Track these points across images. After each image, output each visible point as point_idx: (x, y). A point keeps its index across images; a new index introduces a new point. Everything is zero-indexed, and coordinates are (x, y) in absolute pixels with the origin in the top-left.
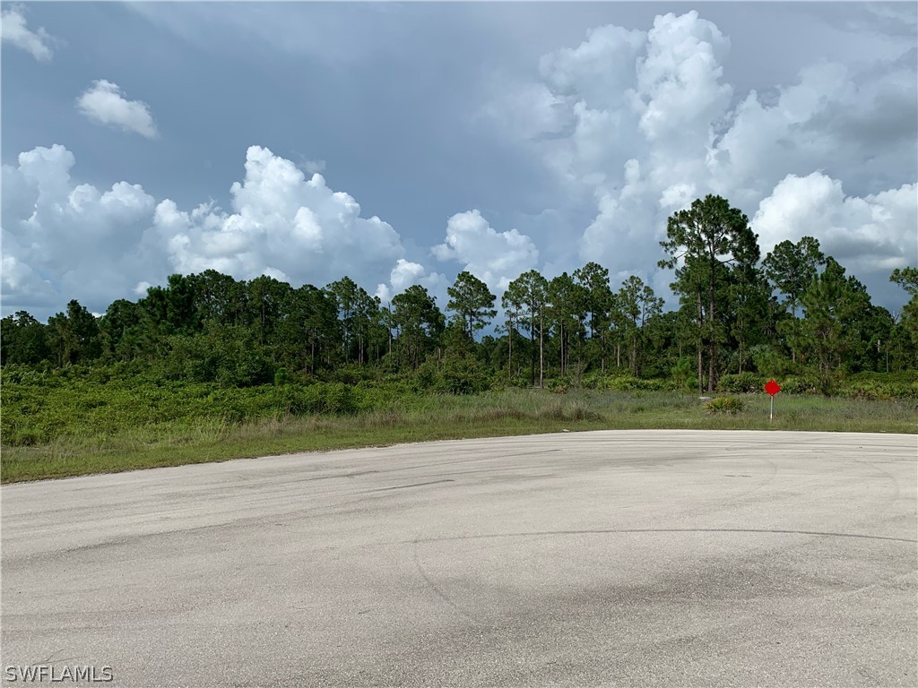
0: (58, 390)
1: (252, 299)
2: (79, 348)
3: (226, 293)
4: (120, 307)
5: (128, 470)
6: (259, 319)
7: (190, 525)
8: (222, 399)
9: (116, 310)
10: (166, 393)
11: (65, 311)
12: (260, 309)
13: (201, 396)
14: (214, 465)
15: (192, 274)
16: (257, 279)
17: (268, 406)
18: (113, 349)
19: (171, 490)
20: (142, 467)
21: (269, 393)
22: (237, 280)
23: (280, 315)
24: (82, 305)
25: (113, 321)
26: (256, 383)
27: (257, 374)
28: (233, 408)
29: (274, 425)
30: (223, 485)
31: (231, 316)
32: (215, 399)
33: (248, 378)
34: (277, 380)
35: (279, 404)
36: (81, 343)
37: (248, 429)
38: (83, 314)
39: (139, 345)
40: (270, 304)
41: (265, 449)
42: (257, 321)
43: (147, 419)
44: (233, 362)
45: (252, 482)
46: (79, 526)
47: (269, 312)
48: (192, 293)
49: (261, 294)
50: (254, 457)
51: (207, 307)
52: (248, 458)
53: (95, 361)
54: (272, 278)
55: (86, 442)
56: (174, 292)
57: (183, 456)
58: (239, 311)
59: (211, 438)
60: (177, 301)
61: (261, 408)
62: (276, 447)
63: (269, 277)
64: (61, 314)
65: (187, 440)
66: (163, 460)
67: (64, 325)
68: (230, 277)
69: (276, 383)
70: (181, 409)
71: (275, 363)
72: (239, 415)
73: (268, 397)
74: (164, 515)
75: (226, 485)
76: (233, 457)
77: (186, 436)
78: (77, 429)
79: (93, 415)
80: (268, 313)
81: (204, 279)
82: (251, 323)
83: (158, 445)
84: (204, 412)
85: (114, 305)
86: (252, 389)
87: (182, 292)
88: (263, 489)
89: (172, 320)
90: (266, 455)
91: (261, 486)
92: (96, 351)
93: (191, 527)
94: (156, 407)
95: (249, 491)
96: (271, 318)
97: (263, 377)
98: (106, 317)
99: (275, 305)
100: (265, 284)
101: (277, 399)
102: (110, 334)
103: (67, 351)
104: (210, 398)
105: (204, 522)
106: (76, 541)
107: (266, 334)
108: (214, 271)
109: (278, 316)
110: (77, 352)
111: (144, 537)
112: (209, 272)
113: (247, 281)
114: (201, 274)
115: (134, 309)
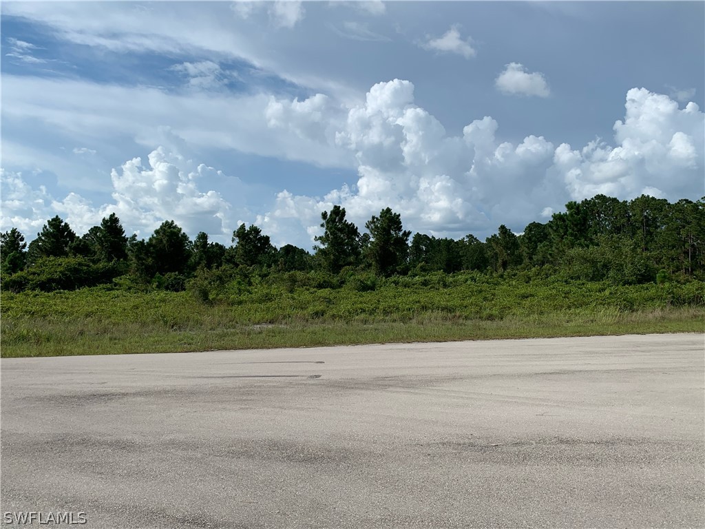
0: (501, 287)
1: (634, 215)
2: (506, 258)
3: (613, 212)
4: (534, 228)
5: (557, 337)
6: (641, 230)
7: (605, 368)
8: (616, 293)
9: (530, 230)
10: (574, 289)
11: (497, 233)
12: (642, 222)
13: (600, 291)
14: (614, 337)
15: (586, 199)
16: (638, 199)
17: (652, 299)
18: (531, 258)
19: (588, 349)
20: (566, 336)
21: (652, 289)
22: (621, 201)
23: (659, 226)
24: (508, 228)
25: (530, 239)
26: (640, 282)
27: (641, 275)
28: (624, 300)
29: (658, 313)
30: (623, 349)
31: (618, 230)
32: (611, 293)
33: (634, 278)
34: (658, 280)
35: (660, 298)
36: (508, 255)
37: (638, 316)
38: (509, 235)
39: (550, 254)
40: (650, 217)
41: (653, 329)
42: (640, 232)
43: (562, 307)
44: (622, 265)
45: (644, 348)
46: (538, 363)
47: (650, 224)
48: (586, 213)
49: (642, 211)
50: (643, 334)
51: (598, 224)
52: (639, 334)
53: (519, 267)
54: (651, 197)
55: (525, 320)
56: (571, 215)
57: (592, 331)
58: (623, 225)
59: (610, 320)
60: (575, 221)
61: (646, 301)
62: (660, 327)
63: (648, 196)
64: (495, 235)
65: (592, 321)
66: (579, 332)
67: (497, 243)
68: (615, 199)
69: (658, 282)
70: (586, 300)
71: (656, 266)
72: (630, 305)
73: (652, 292)
74: (587, 362)
75: (625, 349)
76: (627, 333)
77: (591, 318)
78: (518, 311)
79: (527, 303)
80: (648, 225)
81: (594, 202)
82: (634, 234)
83: (573, 324)
84: (604, 303)
85: (529, 226)
86: (638, 286)
87: (577, 214)
88: (652, 353)
89: (572, 235)
90: (653, 333)
91: (649, 351)
92: (518, 261)
93: (605, 369)
94: (568, 298)
95: (641, 353)
96: (652, 229)
97: (646, 277)
98: (524, 236)
99: (655, 219)
100: (646, 201)
101: (659, 294)
102: (528, 248)
103: (500, 261)
104: (607, 292)
105: (612, 367)
106: (537, 370)
107: (647, 243)
108: (602, 195)
109: (657, 227)
110: (506, 261)
111: (577, 371)
112: (598, 197)
113: (629, 201)
114: (592, 199)
115: (544, 228)
